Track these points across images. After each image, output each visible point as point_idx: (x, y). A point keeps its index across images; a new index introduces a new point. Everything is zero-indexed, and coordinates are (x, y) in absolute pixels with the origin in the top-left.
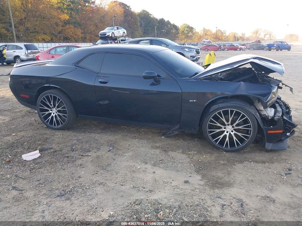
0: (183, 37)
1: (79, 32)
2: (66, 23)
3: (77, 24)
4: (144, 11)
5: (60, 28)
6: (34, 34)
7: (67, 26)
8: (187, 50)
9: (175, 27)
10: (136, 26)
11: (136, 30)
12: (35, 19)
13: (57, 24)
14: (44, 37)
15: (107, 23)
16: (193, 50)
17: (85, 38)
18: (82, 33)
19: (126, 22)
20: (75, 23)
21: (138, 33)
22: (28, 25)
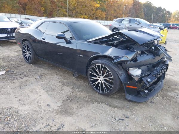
0: (174, 20)
1: (104, 14)
2: (97, 9)
3: (103, 10)
4: (148, 2)
5: (94, 12)
6: (80, 15)
7: (98, 11)
8: (152, 27)
9: (169, 13)
10: (140, 11)
11: (140, 14)
12: (81, 7)
13: (92, 10)
14: (85, 16)
15: (122, 9)
16: (157, 27)
17: (107, 18)
18: (106, 15)
19: (134, 9)
20: (102, 9)
21: (141, 16)
22: (78, 10)
